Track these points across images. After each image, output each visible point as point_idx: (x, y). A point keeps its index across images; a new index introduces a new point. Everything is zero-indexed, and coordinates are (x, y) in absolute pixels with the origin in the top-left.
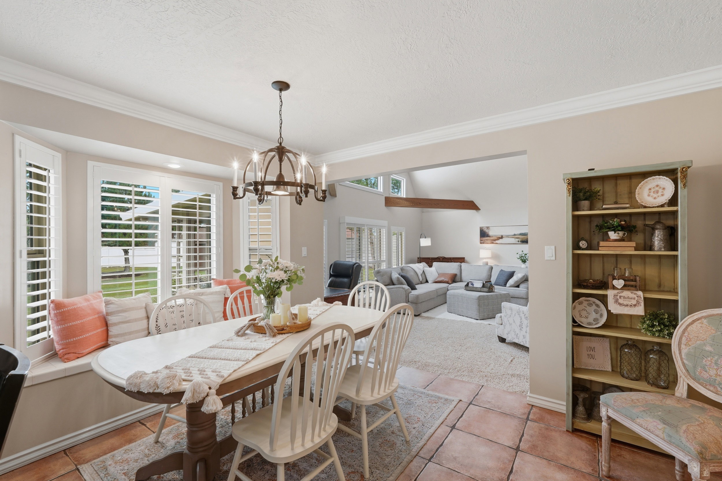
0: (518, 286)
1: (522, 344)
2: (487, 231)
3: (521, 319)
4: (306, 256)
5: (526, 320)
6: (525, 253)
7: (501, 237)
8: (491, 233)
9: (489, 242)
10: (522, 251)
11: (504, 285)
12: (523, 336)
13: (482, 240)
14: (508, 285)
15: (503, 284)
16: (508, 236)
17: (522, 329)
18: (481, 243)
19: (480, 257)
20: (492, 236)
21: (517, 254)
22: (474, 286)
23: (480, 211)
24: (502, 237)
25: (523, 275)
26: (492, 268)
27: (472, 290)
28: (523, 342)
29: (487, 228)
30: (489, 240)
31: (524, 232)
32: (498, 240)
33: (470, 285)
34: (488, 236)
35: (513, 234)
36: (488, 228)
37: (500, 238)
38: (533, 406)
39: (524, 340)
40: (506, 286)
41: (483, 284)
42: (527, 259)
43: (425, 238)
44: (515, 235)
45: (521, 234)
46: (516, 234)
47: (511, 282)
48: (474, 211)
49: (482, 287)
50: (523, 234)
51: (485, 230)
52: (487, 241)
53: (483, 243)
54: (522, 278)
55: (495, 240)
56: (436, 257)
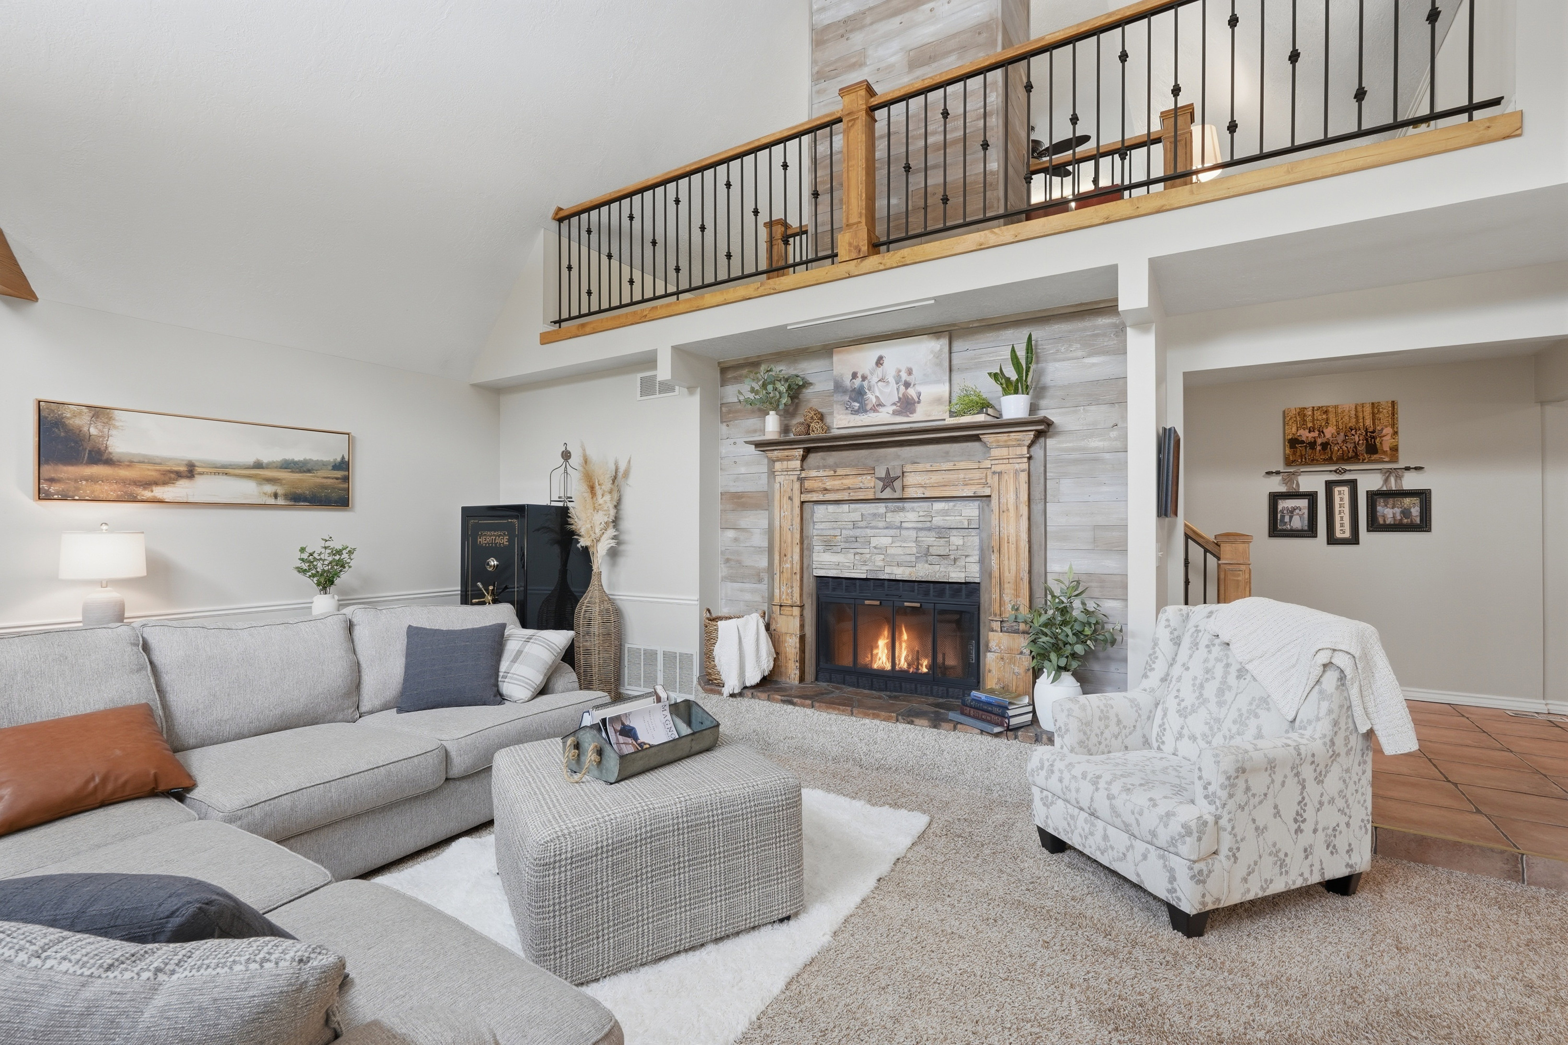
2: (93, 431)
7: (183, 469)
8: (120, 444)
9: (104, 489)
13: (52, 480)
16: (223, 470)
18: (42, 495)
19: (64, 575)
20: (130, 464)
23: (38, 309)
24: (190, 472)
29: (92, 415)
30: (104, 479)
31: (302, 458)
32: (165, 483)
34: (99, 458)
35: (250, 460)
36: (99, 413)
37: (179, 475)
44: (258, 465)
45: (288, 466)
46: (265, 460)
50: (296, 463)
51: (79, 422)
52: (88, 486)
53: (61, 499)
55: (148, 484)
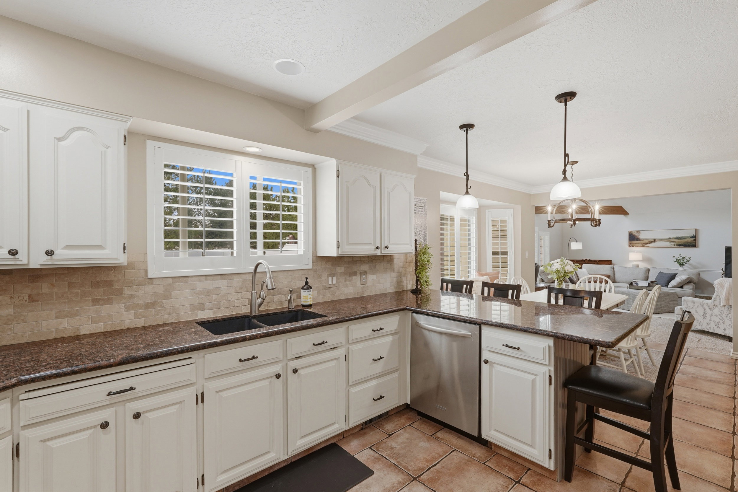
0: (682, 287)
1: (706, 330)
2: (637, 235)
3: (705, 310)
4: (528, 257)
5: (711, 310)
6: (682, 257)
7: (653, 240)
8: (641, 237)
9: (639, 245)
10: (680, 255)
11: (666, 286)
12: (707, 323)
13: (631, 244)
14: (670, 285)
15: (664, 285)
16: (661, 240)
17: (705, 318)
18: (630, 246)
19: (630, 260)
20: (643, 240)
21: (674, 257)
22: (639, 285)
23: (629, 216)
24: (654, 241)
25: (688, 277)
26: (649, 270)
27: (637, 288)
28: (707, 328)
29: (637, 232)
30: (639, 243)
31: (681, 236)
32: (650, 243)
33: (634, 284)
34: (638, 239)
35: (668, 237)
37: (652, 242)
38: (736, 360)
39: (708, 327)
40: (668, 287)
41: (649, 284)
42: (685, 262)
43: (577, 242)
44: (670, 239)
45: (677, 238)
46: (671, 237)
47: (673, 283)
48: (622, 216)
49: (648, 286)
50: (679, 237)
51: (635, 234)
52: (637, 244)
53: (633, 247)
54: (686, 280)
55: (646, 244)
56: (582, 259)
